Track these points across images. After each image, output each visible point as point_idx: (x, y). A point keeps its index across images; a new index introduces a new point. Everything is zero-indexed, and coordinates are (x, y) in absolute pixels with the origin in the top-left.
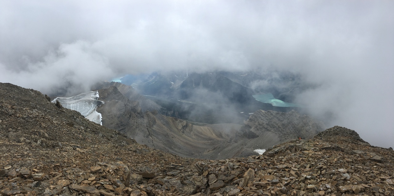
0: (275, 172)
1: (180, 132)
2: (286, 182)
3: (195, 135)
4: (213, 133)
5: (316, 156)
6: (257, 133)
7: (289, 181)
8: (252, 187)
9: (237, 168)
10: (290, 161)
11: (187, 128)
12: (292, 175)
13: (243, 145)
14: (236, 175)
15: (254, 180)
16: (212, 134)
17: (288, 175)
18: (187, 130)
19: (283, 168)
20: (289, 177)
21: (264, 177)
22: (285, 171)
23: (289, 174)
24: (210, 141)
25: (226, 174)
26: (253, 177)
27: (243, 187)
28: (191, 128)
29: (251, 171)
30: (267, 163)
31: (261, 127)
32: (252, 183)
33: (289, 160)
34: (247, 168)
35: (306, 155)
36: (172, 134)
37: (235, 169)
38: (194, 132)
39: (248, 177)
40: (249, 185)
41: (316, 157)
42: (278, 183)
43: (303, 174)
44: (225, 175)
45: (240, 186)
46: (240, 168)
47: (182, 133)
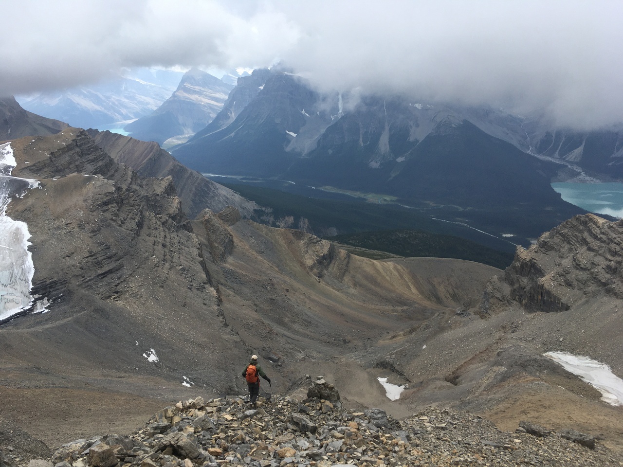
1: (311, 273)
3: (355, 285)
4: (410, 284)
6: (565, 295)
11: (333, 262)
13: (504, 328)
16: (409, 287)
18: (334, 268)
24: (399, 309)
28: (345, 262)
31: (583, 275)
36: (285, 281)
38: (354, 277)
47: (317, 278)
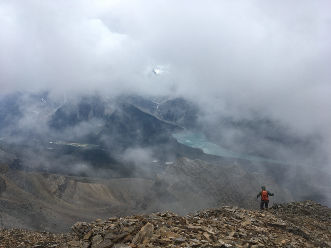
0: (182, 231)
1: (54, 196)
2: (194, 244)
5: (253, 228)
7: (199, 243)
8: (148, 244)
9: (133, 225)
10: (209, 224)
11: (67, 188)
12: (205, 238)
14: (129, 232)
15: (152, 237)
16: (109, 196)
17: (199, 237)
18: (68, 191)
19: (195, 229)
20: (200, 239)
21: (165, 234)
22: (198, 233)
23: (202, 237)
25: (116, 232)
26: (151, 233)
27: (136, 244)
28: (74, 187)
29: (149, 226)
30: (175, 222)
32: (149, 239)
33: (207, 223)
34: (144, 223)
35: (237, 223)
36: (39, 203)
37: (129, 226)
38: (79, 194)
39: (144, 233)
40: (144, 242)
41: (252, 230)
42: (184, 242)
43: (220, 241)
44: (114, 233)
45: (133, 243)
46: (136, 225)
47: (58, 198)
